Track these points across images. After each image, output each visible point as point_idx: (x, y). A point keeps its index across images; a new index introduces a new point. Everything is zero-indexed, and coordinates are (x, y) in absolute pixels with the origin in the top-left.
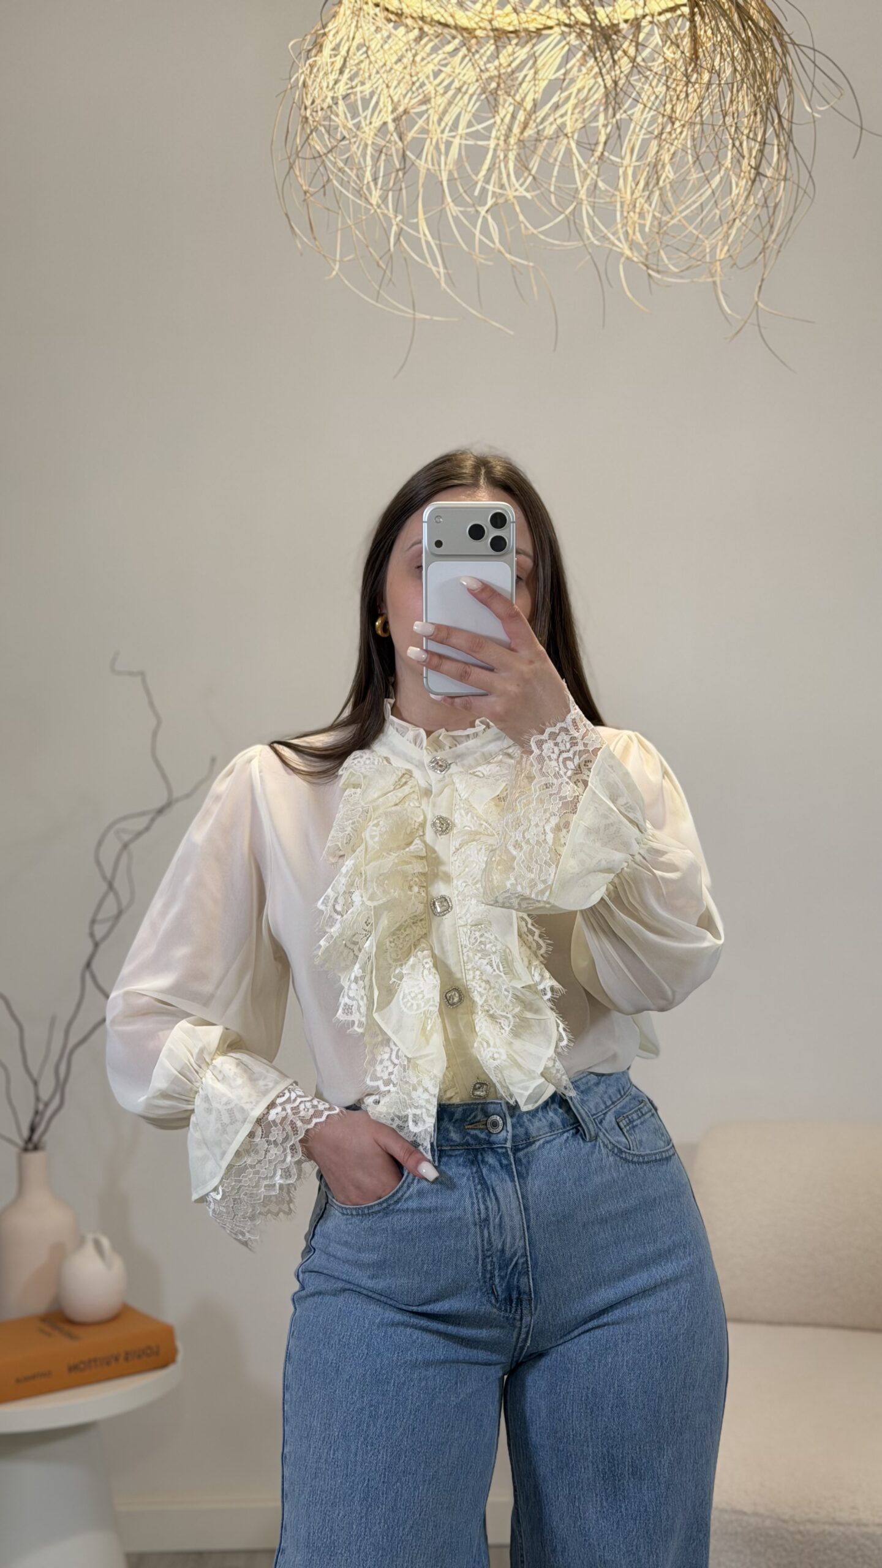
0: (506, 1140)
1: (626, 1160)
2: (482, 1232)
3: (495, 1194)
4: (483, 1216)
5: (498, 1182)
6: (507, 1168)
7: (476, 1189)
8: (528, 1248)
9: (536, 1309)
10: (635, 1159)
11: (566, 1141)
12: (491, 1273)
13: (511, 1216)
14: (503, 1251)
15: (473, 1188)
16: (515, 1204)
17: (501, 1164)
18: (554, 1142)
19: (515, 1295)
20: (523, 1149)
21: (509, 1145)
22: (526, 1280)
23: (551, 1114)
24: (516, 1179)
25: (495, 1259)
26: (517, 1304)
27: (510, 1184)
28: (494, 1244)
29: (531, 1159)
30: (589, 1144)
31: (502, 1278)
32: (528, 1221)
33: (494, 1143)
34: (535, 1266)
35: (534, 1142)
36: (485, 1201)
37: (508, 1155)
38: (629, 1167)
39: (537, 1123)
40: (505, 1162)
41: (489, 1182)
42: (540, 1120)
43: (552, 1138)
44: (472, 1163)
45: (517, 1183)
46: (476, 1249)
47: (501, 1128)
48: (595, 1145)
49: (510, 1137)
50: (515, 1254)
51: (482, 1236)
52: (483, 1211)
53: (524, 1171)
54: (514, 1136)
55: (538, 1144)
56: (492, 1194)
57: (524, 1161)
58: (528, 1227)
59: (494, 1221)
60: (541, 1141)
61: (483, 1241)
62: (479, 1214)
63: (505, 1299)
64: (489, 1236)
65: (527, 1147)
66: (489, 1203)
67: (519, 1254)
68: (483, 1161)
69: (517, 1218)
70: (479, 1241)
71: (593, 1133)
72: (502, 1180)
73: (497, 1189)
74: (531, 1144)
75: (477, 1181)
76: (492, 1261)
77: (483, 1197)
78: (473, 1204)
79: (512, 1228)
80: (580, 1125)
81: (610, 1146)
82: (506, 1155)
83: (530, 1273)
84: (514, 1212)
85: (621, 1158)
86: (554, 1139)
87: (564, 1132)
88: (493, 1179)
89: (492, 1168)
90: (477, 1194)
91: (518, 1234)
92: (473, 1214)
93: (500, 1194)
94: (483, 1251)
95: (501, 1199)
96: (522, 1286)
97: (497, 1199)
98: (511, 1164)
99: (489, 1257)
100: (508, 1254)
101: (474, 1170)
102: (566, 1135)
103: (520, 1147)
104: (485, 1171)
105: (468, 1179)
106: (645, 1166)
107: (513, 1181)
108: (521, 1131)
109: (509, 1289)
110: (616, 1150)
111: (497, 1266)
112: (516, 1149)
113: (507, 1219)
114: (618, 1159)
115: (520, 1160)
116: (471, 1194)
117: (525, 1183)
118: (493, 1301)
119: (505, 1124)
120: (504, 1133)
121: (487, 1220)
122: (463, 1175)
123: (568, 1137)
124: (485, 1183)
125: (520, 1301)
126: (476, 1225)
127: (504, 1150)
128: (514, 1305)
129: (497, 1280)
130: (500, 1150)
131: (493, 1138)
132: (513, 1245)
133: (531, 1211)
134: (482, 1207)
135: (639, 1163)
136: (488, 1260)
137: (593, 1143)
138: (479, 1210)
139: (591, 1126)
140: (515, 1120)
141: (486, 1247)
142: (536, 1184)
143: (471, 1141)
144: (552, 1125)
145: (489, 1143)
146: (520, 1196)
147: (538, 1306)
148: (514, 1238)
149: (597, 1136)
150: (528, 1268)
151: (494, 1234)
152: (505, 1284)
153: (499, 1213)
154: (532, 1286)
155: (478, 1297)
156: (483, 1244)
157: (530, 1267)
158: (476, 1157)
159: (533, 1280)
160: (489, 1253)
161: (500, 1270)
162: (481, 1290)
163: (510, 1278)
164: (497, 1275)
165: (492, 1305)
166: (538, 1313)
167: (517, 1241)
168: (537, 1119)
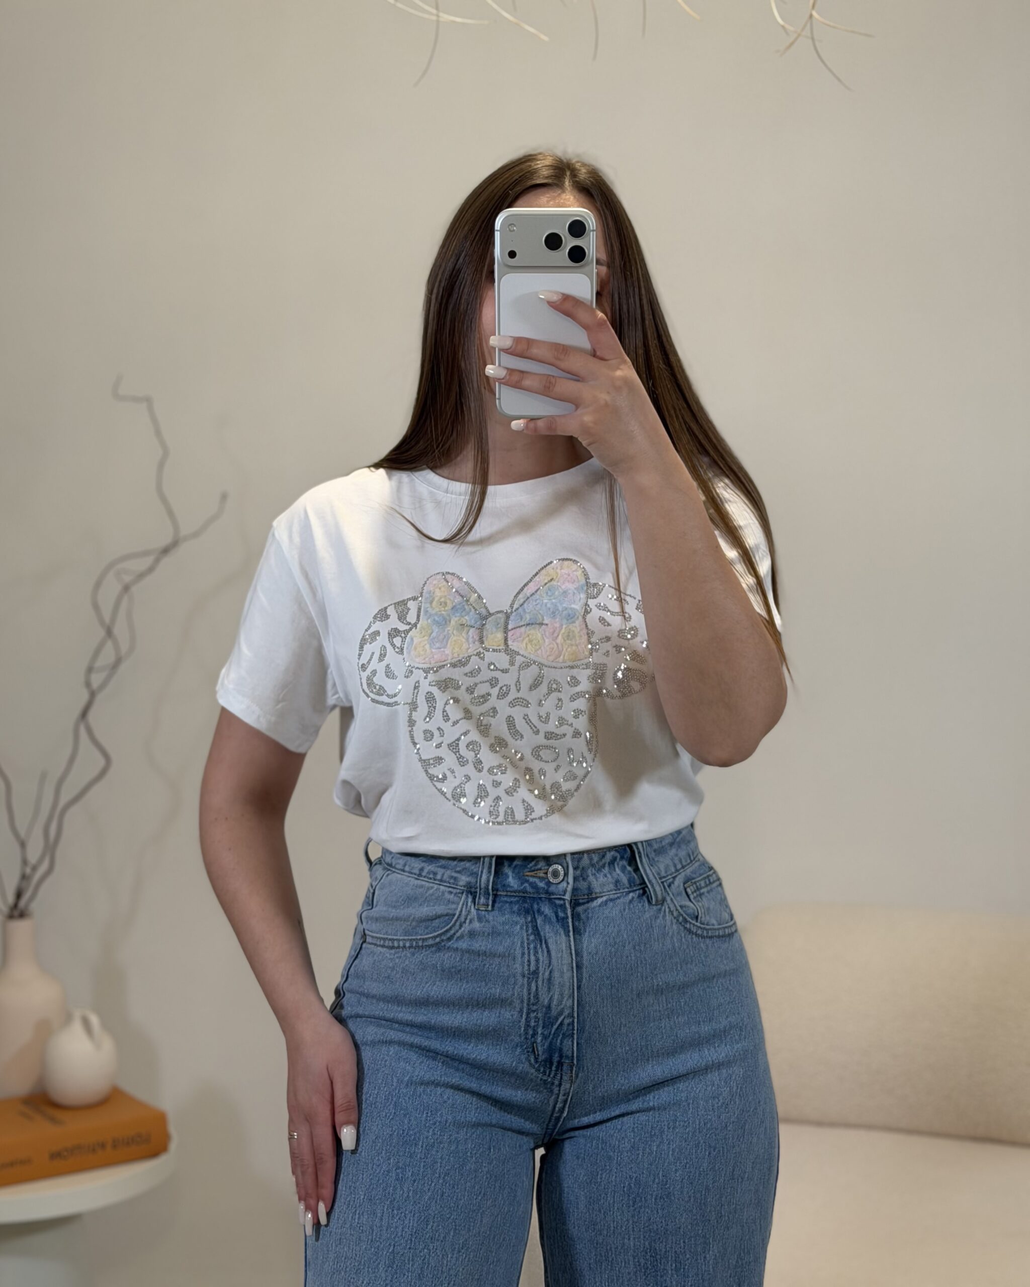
0: (565, 892)
1: (690, 931)
2: (529, 984)
3: (547, 947)
4: (533, 968)
5: (552, 934)
6: (562, 921)
7: (528, 939)
8: (575, 1008)
9: (577, 1076)
10: (699, 932)
11: (631, 902)
12: (534, 1030)
13: (562, 973)
14: (549, 1007)
15: (525, 938)
16: (567, 960)
17: (557, 916)
18: (618, 901)
19: (556, 1058)
20: (584, 904)
21: (567, 897)
22: (570, 1043)
23: (618, 871)
24: (571, 935)
25: (540, 1015)
26: (557, 1068)
27: (564, 939)
28: (541, 1000)
29: (590, 915)
31: (545, 1037)
32: (579, 981)
33: (553, 894)
34: (581, 1030)
35: (596, 898)
36: (536, 953)
37: (566, 908)
38: (692, 938)
39: (601, 879)
40: (561, 915)
41: (542, 933)
42: (606, 876)
43: (616, 896)
44: (527, 912)
45: (572, 939)
46: (522, 1002)
47: (561, 878)
48: (660, 910)
49: (570, 888)
50: (560, 1013)
51: (529, 990)
52: (533, 963)
53: (581, 928)
54: (575, 890)
55: (600, 901)
56: (544, 946)
57: (583, 916)
58: (579, 987)
59: (543, 974)
60: (604, 898)
61: (529, 994)
62: (529, 965)
63: (545, 1061)
64: (537, 990)
65: (588, 902)
66: (540, 955)
67: (566, 1012)
68: (539, 911)
69: (567, 975)
70: (526, 998)
71: (660, 897)
72: (556, 933)
73: (550, 941)
74: (593, 900)
75: (530, 931)
76: (536, 1017)
77: (535, 948)
78: (523, 954)
79: (562, 986)
80: (647, 887)
81: (675, 914)
82: (563, 907)
83: (575, 1036)
84: (565, 968)
85: (685, 928)
86: (619, 898)
87: (630, 892)
88: (547, 931)
89: (547, 919)
90: (528, 944)
91: (567, 992)
92: (522, 965)
93: (552, 947)
94: (528, 1005)
95: (553, 953)
96: (565, 1049)
97: (549, 951)
98: (567, 918)
99: (534, 1011)
100: (554, 1013)
101: (529, 919)
102: (631, 895)
103: (581, 901)
104: (539, 921)
105: (521, 928)
106: (708, 941)
108: (583, 885)
109: (551, 1050)
110: (681, 919)
111: (541, 1022)
112: (575, 903)
113: (556, 974)
114: (682, 928)
115: (579, 915)
116: (522, 943)
117: (580, 940)
118: (533, 1061)
119: (566, 874)
120: (564, 884)
121: (536, 973)
122: (517, 923)
123: (633, 898)
124: (539, 934)
125: (560, 1064)
126: (524, 976)
127: (562, 902)
128: (554, 1068)
129: (539, 1039)
130: (558, 902)
131: (552, 889)
132: (560, 1002)
133: (584, 970)
134: (533, 958)
135: (703, 937)
136: (533, 1015)
137: (659, 907)
138: (529, 961)
139: (658, 889)
140: (578, 872)
141: (532, 1001)
142: (590, 943)
143: (529, 889)
144: (617, 882)
145: (547, 892)
146: (573, 952)
147: (580, 1075)
148: (562, 995)
149: (664, 900)
150: (573, 1029)
151: (542, 989)
152: (546, 1044)
153: (549, 966)
154: (575, 1049)
155: (517, 1053)
156: (530, 998)
157: (576, 1028)
158: (532, 907)
159: (578, 1044)
160: (535, 1008)
161: (543, 1027)
162: (522, 1046)
163: (553, 1039)
164: (540, 1032)
165: (531, 1064)
166: (578, 1081)
167: (565, 999)
168: (602, 874)
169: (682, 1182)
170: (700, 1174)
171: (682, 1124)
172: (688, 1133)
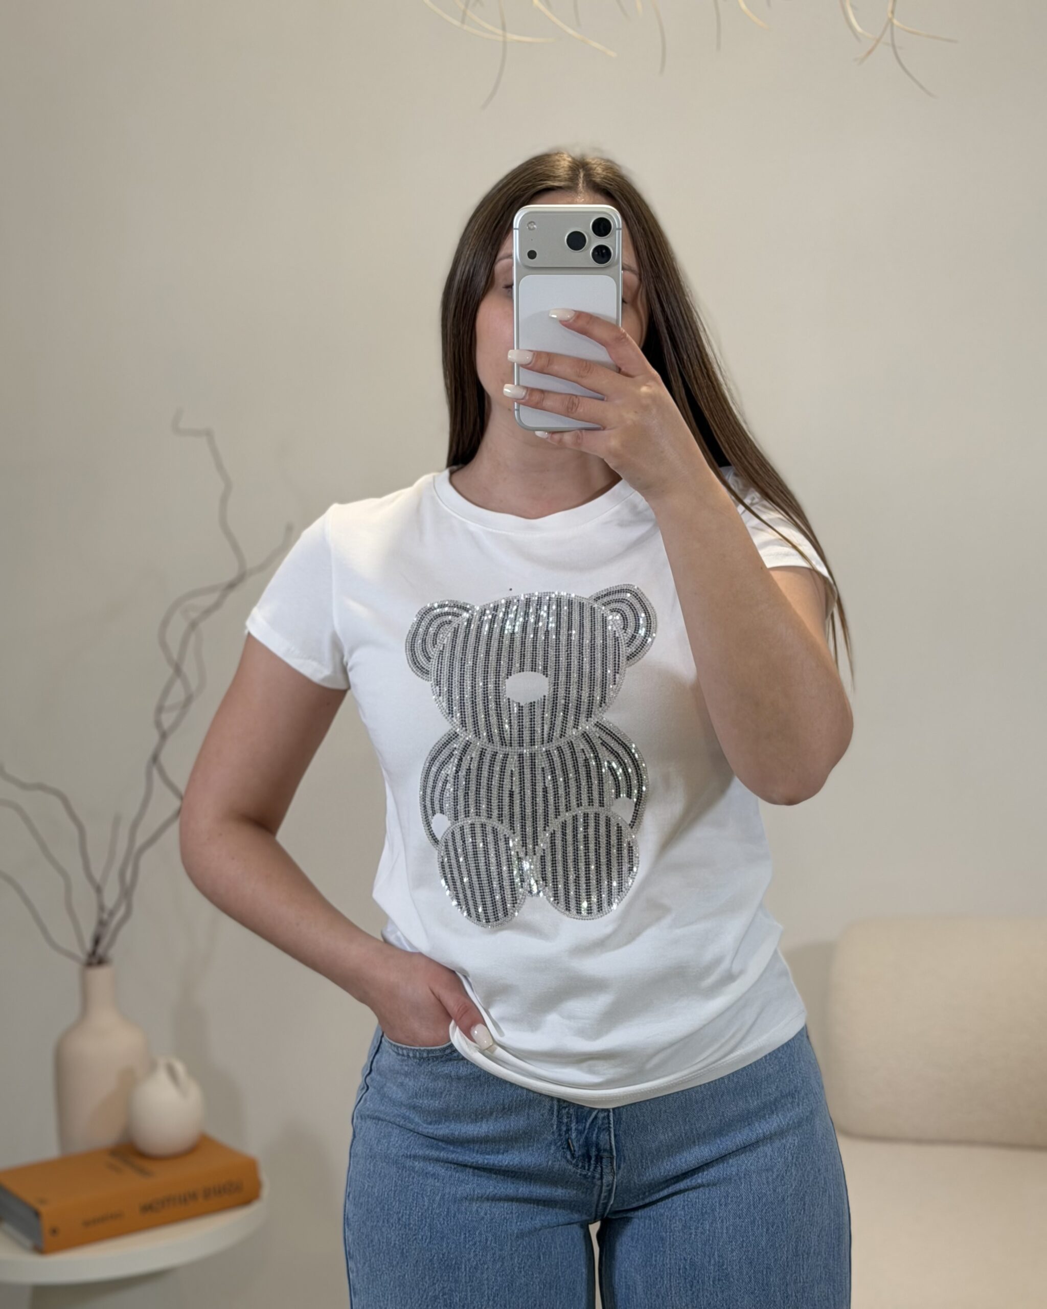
9: (619, 1167)
12: (567, 1126)
19: (593, 1152)
22: (607, 1137)
26: (596, 1162)
31: (580, 1132)
34: (617, 1122)
63: (583, 1155)
76: (568, 1113)
83: (612, 1130)
96: (602, 1144)
99: (565, 1108)
109: (587, 1144)
111: (574, 1119)
118: (569, 1157)
125: (599, 1159)
128: (592, 1162)
129: (574, 1135)
136: (564, 1111)
147: (622, 1166)
150: (609, 1123)
152: (582, 1139)
154: (613, 1143)
155: (552, 1151)
157: (612, 1122)
159: (615, 1136)
160: (565, 1105)
161: (577, 1123)
162: (556, 1144)
163: (588, 1133)
164: (574, 1128)
165: (568, 1161)
166: (621, 1172)
169: (739, 1262)
170: (759, 1253)
171: (735, 1200)
172: (742, 1210)
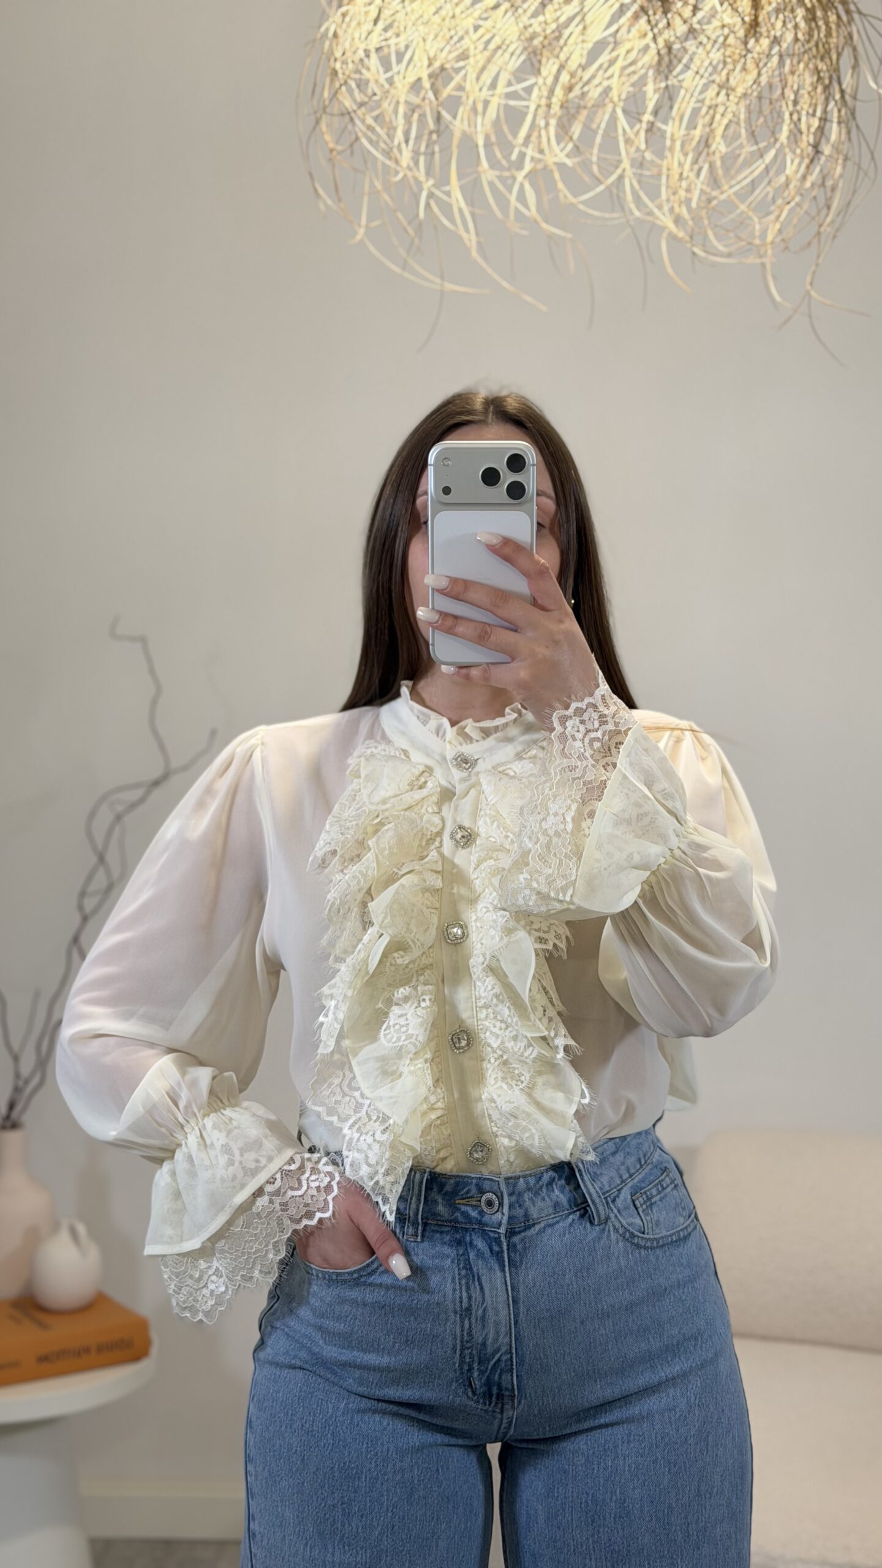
0: (500, 1224)
1: (638, 1246)
2: (462, 1322)
3: (480, 1284)
4: (465, 1305)
5: (485, 1271)
6: (498, 1256)
7: (459, 1274)
8: (514, 1345)
9: (519, 1403)
10: (649, 1244)
11: (571, 1225)
12: (469, 1365)
13: (497, 1312)
14: (484, 1344)
15: (456, 1272)
16: (502, 1297)
17: (491, 1251)
18: (557, 1226)
19: (495, 1391)
20: (520, 1232)
21: (502, 1230)
22: (509, 1377)
23: (557, 1192)
24: (507, 1269)
25: (474, 1352)
26: (498, 1398)
27: (499, 1274)
28: (476, 1336)
29: (527, 1245)
30: (597, 1228)
31: (481, 1372)
32: (516, 1316)
33: (486, 1225)
34: (521, 1363)
35: (534, 1225)
36: (468, 1289)
37: (501, 1241)
38: (640, 1253)
39: (539, 1203)
40: (496, 1248)
41: (475, 1269)
42: (544, 1199)
43: (555, 1220)
44: (459, 1243)
45: (508, 1274)
46: (455, 1338)
47: (496, 1208)
48: (604, 1229)
49: (505, 1218)
50: (498, 1350)
51: (462, 1326)
52: (465, 1300)
53: (518, 1259)
54: (510, 1218)
55: (537, 1227)
56: (477, 1283)
57: (519, 1247)
58: (516, 1323)
59: (477, 1311)
60: (542, 1225)
61: (462, 1331)
62: (461, 1302)
63: (484, 1393)
64: (470, 1326)
65: (525, 1230)
66: (472, 1292)
67: (503, 1349)
68: (471, 1243)
69: (503, 1312)
70: (458, 1333)
71: (603, 1217)
72: (491, 1268)
73: (483, 1279)
74: (529, 1227)
75: (461, 1266)
76: (471, 1354)
77: (467, 1284)
78: (454, 1290)
79: (497, 1324)
80: (589, 1206)
81: (621, 1231)
82: (498, 1241)
83: (515, 1371)
84: (500, 1306)
85: (633, 1244)
86: (558, 1222)
87: (570, 1214)
88: (479, 1266)
89: (480, 1254)
90: (459, 1279)
91: (503, 1330)
92: (454, 1301)
93: (486, 1284)
94: (462, 1341)
95: (487, 1290)
96: (504, 1384)
97: (482, 1288)
98: (502, 1251)
99: (468, 1348)
100: (490, 1350)
101: (461, 1252)
102: (571, 1217)
103: (517, 1230)
104: (472, 1255)
105: (452, 1262)
106: (658, 1251)
107: (503, 1271)
108: (519, 1212)
109: (488, 1383)
110: (628, 1235)
111: (476, 1358)
112: (511, 1233)
113: (490, 1312)
114: (628, 1244)
115: (515, 1246)
116: (453, 1278)
117: (517, 1274)
118: (470, 1394)
119: (501, 1204)
120: (499, 1215)
121: (468, 1309)
122: (448, 1256)
123: (574, 1220)
124: (471, 1268)
125: (500, 1396)
126: (456, 1313)
127: (496, 1236)
128: (494, 1399)
129: (476, 1374)
130: (492, 1235)
131: (486, 1219)
132: (496, 1340)
133: (521, 1305)
134: (465, 1295)
135: (652, 1248)
136: (467, 1352)
137: (602, 1226)
138: (461, 1298)
139: (601, 1208)
140: (514, 1198)
141: (466, 1338)
142: (530, 1275)
143: (461, 1219)
144: (556, 1205)
145: (480, 1223)
146: (509, 1288)
147: (523, 1401)
148: (497, 1333)
149: (607, 1218)
150: (512, 1365)
151: (476, 1327)
152: (484, 1379)
153: (483, 1303)
154: (515, 1383)
155: (453, 1388)
156: (463, 1335)
157: (514, 1364)
158: (464, 1237)
159: (517, 1376)
160: (468, 1345)
161: (479, 1364)
162: (457, 1381)
163: (490, 1373)
164: (476, 1368)
165: (468, 1397)
166: (521, 1407)
167: (502, 1337)
168: (540, 1197)
169: (641, 1500)
170: (660, 1492)
171: (637, 1438)
172: (644, 1448)
